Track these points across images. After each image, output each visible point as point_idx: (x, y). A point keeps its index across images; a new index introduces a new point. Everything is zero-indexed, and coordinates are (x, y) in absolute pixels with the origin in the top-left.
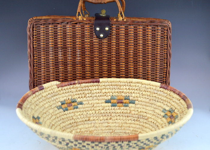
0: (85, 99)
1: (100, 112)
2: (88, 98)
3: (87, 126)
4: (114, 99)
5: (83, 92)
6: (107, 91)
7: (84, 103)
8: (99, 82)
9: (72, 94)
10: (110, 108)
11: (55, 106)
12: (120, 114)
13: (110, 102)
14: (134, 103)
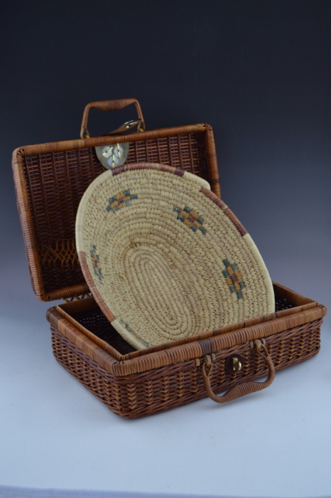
0: (212, 232)
1: (206, 262)
2: (216, 236)
3: (179, 256)
4: (233, 270)
5: (219, 224)
6: (238, 253)
7: (207, 234)
8: (242, 235)
9: (207, 213)
10: (220, 271)
11: (175, 202)
12: (217, 287)
13: (227, 267)
14: (238, 298)
